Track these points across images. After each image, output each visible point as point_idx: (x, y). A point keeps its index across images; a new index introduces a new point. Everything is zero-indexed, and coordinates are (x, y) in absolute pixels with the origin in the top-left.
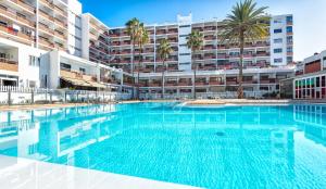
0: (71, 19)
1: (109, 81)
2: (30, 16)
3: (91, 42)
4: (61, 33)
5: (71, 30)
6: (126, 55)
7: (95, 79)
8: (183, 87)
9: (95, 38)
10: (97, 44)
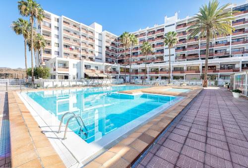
0: (97, 36)
1: (111, 72)
2: (78, 40)
3: (106, 47)
4: (92, 45)
5: (97, 43)
6: (127, 53)
7: (102, 72)
8: (164, 75)
9: (108, 45)
10: (110, 48)
